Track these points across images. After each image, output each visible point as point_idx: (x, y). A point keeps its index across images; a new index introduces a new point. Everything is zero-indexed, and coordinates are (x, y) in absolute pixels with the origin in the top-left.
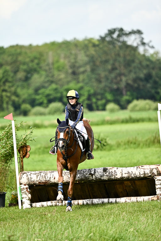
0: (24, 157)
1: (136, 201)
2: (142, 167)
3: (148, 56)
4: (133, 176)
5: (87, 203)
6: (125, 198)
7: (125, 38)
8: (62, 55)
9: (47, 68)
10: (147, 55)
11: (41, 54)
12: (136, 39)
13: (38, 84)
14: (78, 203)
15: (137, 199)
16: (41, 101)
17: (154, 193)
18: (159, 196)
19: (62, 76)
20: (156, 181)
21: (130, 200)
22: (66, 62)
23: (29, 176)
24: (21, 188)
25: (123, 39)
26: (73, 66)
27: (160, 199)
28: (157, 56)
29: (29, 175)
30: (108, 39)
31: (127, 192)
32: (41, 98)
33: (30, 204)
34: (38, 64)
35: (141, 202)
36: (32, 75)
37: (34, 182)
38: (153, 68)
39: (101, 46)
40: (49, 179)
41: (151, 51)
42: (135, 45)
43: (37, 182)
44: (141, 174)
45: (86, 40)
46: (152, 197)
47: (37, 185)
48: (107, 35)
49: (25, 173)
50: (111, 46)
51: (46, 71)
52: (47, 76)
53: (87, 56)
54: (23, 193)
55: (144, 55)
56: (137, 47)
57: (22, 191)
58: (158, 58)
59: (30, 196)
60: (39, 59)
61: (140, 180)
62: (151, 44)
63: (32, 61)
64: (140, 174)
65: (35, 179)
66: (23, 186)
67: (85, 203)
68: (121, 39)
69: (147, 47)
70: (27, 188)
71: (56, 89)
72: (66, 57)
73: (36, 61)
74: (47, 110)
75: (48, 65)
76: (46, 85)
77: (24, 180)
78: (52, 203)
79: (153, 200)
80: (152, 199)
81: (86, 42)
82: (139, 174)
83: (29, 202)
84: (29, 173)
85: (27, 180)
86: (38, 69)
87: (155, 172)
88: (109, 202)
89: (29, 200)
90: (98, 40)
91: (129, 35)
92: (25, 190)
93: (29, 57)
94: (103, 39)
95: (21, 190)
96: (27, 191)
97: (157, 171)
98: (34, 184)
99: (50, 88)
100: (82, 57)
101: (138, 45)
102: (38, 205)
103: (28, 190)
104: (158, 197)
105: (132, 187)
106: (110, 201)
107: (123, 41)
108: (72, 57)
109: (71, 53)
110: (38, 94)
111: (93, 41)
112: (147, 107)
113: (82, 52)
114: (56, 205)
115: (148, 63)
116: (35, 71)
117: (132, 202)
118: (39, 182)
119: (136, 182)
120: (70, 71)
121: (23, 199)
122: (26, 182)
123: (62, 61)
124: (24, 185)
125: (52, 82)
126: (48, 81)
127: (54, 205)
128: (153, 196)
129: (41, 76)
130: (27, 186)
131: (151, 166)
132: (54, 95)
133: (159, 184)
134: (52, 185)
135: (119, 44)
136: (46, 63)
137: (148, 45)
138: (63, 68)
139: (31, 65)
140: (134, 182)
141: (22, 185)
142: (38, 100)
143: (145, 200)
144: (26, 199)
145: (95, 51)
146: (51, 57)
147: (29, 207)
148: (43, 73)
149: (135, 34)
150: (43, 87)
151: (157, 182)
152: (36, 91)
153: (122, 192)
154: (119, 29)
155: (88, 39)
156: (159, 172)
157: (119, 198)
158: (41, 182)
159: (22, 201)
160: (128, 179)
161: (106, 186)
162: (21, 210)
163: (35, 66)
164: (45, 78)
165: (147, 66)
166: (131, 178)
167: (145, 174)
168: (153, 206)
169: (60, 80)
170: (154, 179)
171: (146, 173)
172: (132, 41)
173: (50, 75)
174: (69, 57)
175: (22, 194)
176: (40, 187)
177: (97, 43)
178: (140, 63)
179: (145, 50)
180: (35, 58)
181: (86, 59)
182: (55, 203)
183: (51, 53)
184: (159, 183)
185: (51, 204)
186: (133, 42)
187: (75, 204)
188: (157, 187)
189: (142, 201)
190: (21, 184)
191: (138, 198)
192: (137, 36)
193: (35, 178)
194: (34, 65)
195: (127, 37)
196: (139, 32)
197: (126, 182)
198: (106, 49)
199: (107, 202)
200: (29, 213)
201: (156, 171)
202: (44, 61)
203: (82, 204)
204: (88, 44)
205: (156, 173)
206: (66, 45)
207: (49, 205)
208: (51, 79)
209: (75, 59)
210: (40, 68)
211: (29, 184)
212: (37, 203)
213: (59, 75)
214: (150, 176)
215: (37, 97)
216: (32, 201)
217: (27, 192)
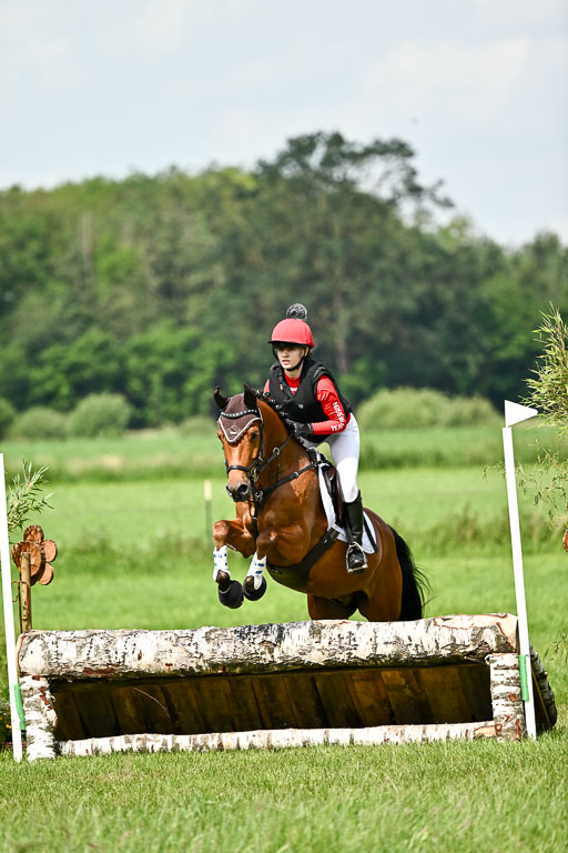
0: (34, 579)
1: (423, 739)
2: (446, 623)
3: (431, 235)
4: (411, 650)
5: (252, 747)
6: (383, 727)
7: (351, 171)
8: (128, 228)
9: (73, 271)
10: (428, 229)
11: (53, 223)
12: (388, 174)
13: (38, 329)
14: (221, 745)
15: (424, 732)
16: (49, 386)
17: (485, 714)
18: (503, 722)
19: (127, 300)
20: (493, 672)
21: (402, 734)
22: (141, 250)
23: (52, 648)
24: (23, 687)
25: (345, 174)
26: (165, 266)
27: (504, 734)
28: (462, 235)
29: (50, 645)
30: (288, 172)
31: (390, 707)
32: (50, 378)
33: (52, 744)
34: (41, 256)
35: (439, 744)
36: (19, 295)
37: (67, 667)
38: (448, 279)
39: (265, 196)
40: (121, 660)
41: (442, 218)
42: (385, 193)
43: (80, 670)
44: (440, 646)
45: (209, 173)
46: (476, 725)
47: (77, 680)
48: (283, 159)
49: (36, 636)
50: (301, 199)
51: (68, 281)
52: (73, 299)
53: (214, 231)
54: (29, 705)
55: (415, 232)
56: (392, 203)
57: (26, 700)
58: (463, 242)
59: (52, 715)
60: (46, 239)
61: (438, 665)
62: (441, 193)
63: (20, 245)
64: (437, 647)
65: (72, 659)
66: (29, 682)
67: (244, 745)
68: (337, 173)
69: (427, 204)
70: (42, 689)
71: (102, 347)
72: (139, 233)
73: (34, 246)
74: (69, 421)
75: (76, 259)
76: (69, 331)
77: (35, 661)
78: (128, 741)
79: (481, 736)
80: (477, 732)
81: (213, 183)
82: (433, 645)
83: (48, 738)
84: (53, 638)
85: (43, 661)
86: (41, 275)
87: (490, 638)
88: (326, 743)
89: (48, 729)
90: (255, 176)
91: (366, 159)
92: (37, 696)
93: (10, 231)
94: (269, 173)
95: (22, 695)
96: (45, 700)
97: (498, 638)
98: (69, 676)
99: (82, 341)
100: (198, 236)
101: (397, 194)
102: (81, 747)
103: (48, 695)
104: (499, 728)
105: (408, 692)
106: (331, 740)
107: (341, 180)
108: (163, 234)
109: (158, 221)
110: (40, 364)
111: (237, 178)
112: (426, 413)
113: (199, 216)
114: (143, 751)
115: (431, 259)
116: (30, 279)
117: (408, 741)
118: (87, 670)
119: (423, 671)
120: (154, 283)
121: (28, 728)
122: (39, 668)
123: (125, 246)
124: (34, 678)
125: (89, 321)
126: (76, 316)
127: (135, 749)
128: (482, 724)
129: (51, 298)
130: (43, 683)
131: (476, 618)
132: (96, 366)
133: (502, 683)
134: (131, 679)
135: (330, 189)
136: (69, 255)
137: (433, 197)
138: (130, 272)
139: (14, 259)
140: (417, 675)
141: (28, 679)
142: (40, 383)
143: (452, 736)
144: (41, 725)
145: (245, 213)
146: (86, 232)
147: (50, 756)
148: (59, 289)
149: (388, 155)
150: (59, 338)
151: (495, 676)
152: (34, 351)
153: (372, 707)
154: (328, 139)
155: (218, 170)
156: (502, 641)
157: (363, 727)
158: (93, 668)
159: (24, 732)
160: (395, 663)
161: (318, 684)
162: (23, 766)
163: (32, 264)
164: (66, 306)
165: (427, 268)
166: (406, 660)
167: (454, 645)
168: (482, 756)
169: (119, 314)
170: (488, 663)
171: (458, 642)
172: (375, 179)
173: (84, 296)
174: (150, 234)
175: (26, 709)
176: (88, 686)
177: (250, 185)
178: (403, 258)
179: (422, 214)
180: (32, 235)
181: (211, 241)
182: (140, 743)
183: (86, 220)
184: (503, 679)
185: (125, 747)
186: (379, 185)
187: (210, 745)
188: (495, 691)
189: (444, 740)
190: (22, 674)
191: (430, 728)
192: (394, 163)
193: (73, 655)
194: (26, 259)
195: (358, 166)
196: (400, 149)
197: (387, 674)
198: (280, 207)
199: (321, 742)
200: (50, 775)
201: (493, 637)
202: (64, 245)
203: (234, 746)
204: (217, 190)
205: (493, 645)
206: (140, 189)
207: (117, 748)
208: (85, 310)
209: (173, 240)
210: (50, 270)
211: (51, 676)
212: (77, 743)
213: (115, 297)
214: (472, 653)
215: (36, 374)
216: (61, 733)
217: (43, 703)
